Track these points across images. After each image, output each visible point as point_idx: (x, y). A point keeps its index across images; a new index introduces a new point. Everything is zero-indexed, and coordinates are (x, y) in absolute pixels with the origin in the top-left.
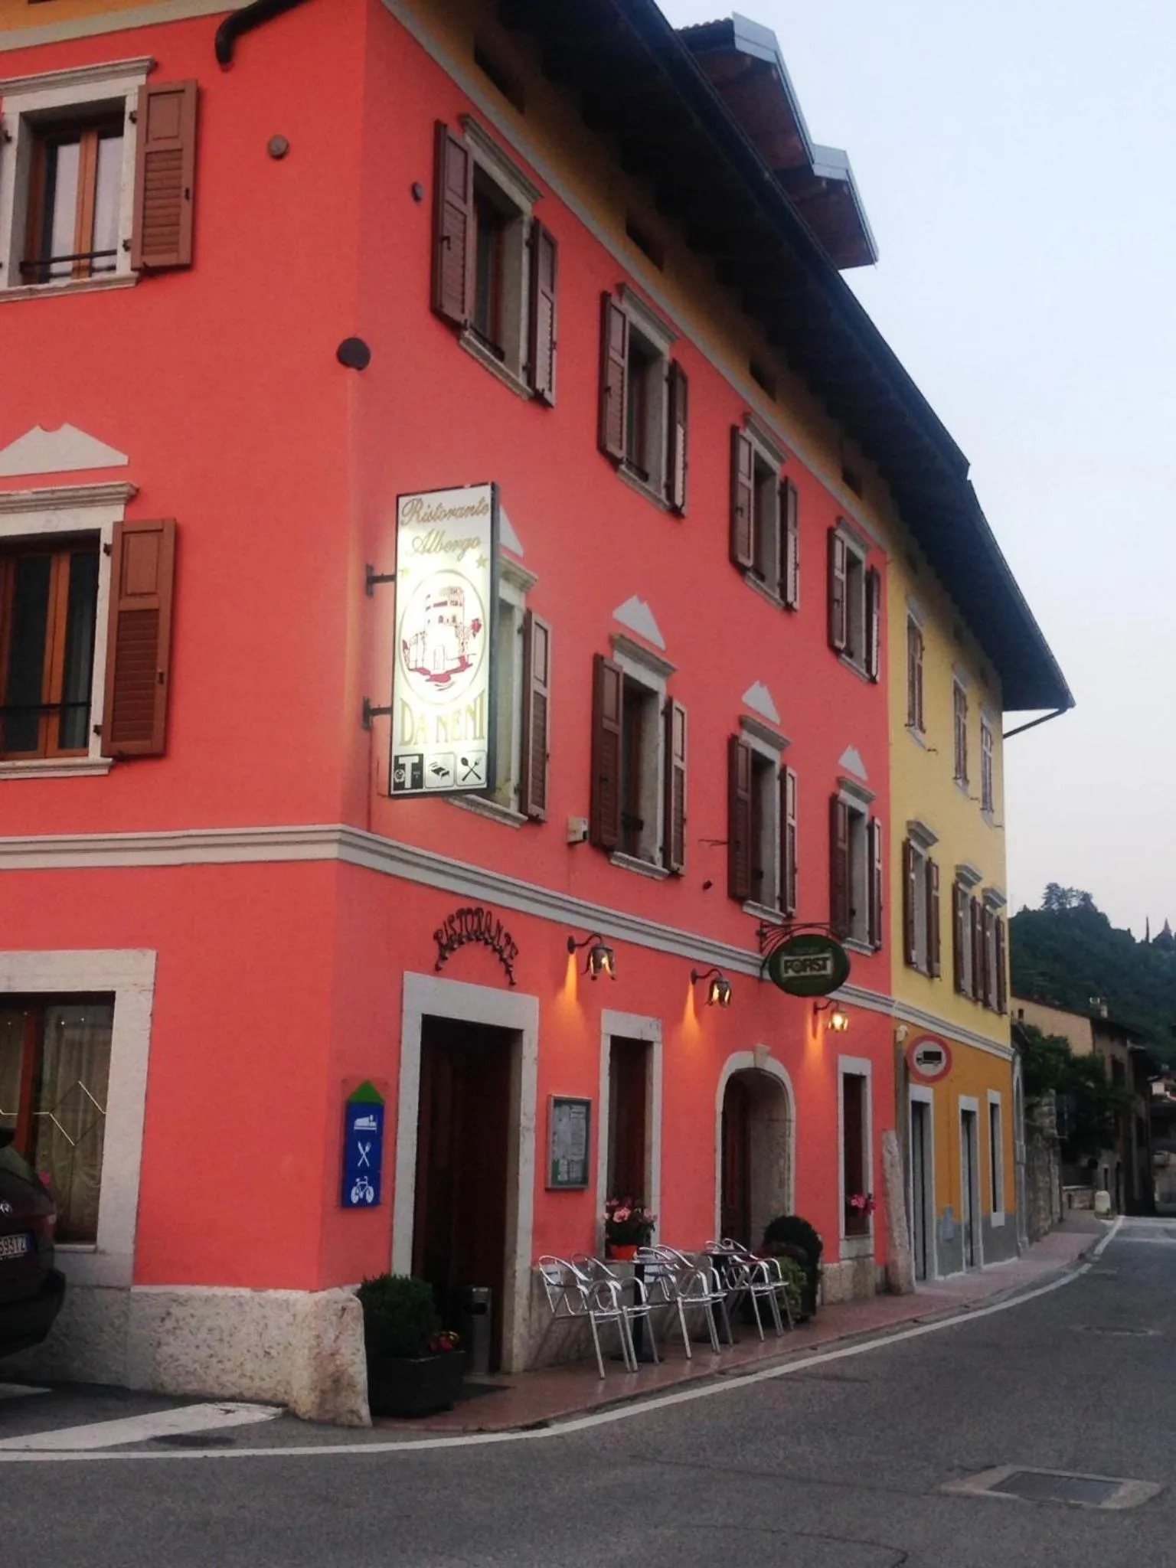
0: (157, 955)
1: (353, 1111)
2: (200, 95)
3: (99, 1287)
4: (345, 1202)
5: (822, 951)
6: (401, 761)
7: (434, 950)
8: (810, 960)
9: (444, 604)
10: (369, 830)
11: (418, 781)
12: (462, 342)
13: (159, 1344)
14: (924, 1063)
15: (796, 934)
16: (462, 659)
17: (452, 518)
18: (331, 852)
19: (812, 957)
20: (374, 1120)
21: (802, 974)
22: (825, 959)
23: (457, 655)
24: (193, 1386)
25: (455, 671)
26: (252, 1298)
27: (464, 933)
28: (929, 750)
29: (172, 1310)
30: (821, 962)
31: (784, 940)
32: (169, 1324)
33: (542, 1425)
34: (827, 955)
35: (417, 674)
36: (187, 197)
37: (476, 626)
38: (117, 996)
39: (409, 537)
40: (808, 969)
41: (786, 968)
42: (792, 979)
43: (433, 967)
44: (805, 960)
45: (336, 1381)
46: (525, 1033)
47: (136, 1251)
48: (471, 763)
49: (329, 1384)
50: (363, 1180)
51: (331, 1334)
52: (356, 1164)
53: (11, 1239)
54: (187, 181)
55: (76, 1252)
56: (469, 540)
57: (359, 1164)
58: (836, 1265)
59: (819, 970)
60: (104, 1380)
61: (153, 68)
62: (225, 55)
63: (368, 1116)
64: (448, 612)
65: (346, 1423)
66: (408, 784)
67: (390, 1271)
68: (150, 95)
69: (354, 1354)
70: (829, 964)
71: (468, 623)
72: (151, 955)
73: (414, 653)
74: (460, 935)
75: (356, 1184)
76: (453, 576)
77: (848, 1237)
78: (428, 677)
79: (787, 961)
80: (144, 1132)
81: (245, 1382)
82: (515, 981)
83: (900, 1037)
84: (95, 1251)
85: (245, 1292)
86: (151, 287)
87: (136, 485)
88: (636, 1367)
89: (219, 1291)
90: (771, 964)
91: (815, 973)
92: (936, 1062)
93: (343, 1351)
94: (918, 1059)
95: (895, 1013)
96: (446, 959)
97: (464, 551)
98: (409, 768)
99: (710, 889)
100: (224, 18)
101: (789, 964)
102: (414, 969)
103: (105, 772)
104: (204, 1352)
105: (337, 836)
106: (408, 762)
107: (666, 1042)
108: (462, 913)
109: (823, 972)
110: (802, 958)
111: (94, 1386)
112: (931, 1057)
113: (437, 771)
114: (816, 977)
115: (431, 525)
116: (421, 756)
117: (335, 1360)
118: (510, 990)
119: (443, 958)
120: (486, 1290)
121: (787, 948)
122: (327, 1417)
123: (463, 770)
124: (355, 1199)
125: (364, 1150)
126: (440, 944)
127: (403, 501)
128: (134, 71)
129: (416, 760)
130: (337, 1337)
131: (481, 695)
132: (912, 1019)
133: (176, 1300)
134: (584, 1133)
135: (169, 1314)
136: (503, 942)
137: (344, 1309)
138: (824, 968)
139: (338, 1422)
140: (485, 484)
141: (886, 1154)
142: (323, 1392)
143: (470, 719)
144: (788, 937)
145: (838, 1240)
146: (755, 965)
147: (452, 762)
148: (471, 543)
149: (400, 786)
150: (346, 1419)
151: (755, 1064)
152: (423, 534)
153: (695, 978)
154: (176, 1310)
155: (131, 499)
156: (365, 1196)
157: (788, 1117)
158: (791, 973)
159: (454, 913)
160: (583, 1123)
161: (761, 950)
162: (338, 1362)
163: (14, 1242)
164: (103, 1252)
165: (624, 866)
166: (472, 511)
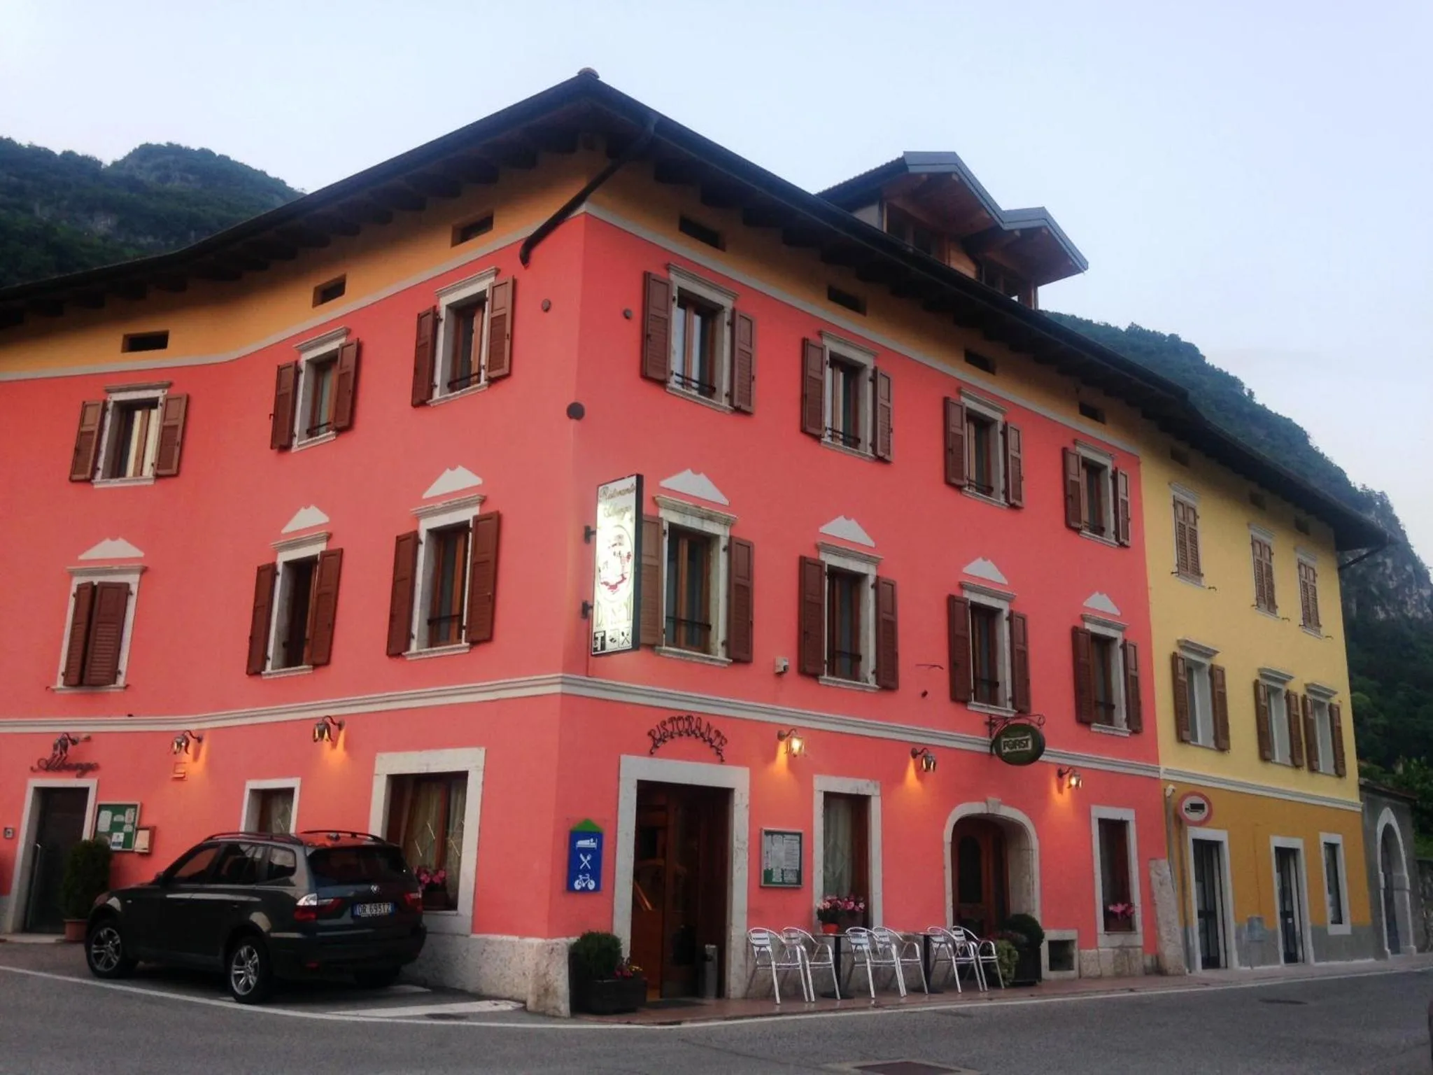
0: (486, 751)
1: (575, 836)
2: (515, 283)
3: (458, 934)
4: (570, 887)
5: (1025, 735)
6: (597, 635)
7: (649, 743)
8: (1017, 740)
9: (615, 545)
10: (588, 676)
11: (603, 647)
12: (668, 390)
13: (480, 968)
14: (1191, 811)
15: (1011, 723)
16: (622, 575)
17: (620, 496)
18: (557, 689)
19: (1020, 739)
20: (594, 842)
21: (1014, 750)
22: (1027, 740)
23: (620, 573)
24: (493, 992)
25: (620, 582)
26: (519, 942)
27: (676, 730)
28: (1210, 588)
29: (486, 948)
30: (1025, 742)
31: (1004, 727)
32: (485, 955)
33: (679, 1023)
34: (1027, 737)
35: (604, 586)
36: (508, 338)
37: (629, 556)
38: (469, 773)
39: (603, 509)
40: (1017, 747)
41: (1004, 746)
42: (1008, 753)
43: (648, 751)
44: (1016, 741)
45: (546, 990)
46: (736, 790)
47: (473, 916)
48: (625, 635)
49: (542, 991)
50: (584, 875)
51: (545, 963)
52: (579, 866)
53: (380, 905)
54: (508, 331)
55: (449, 915)
56: (627, 508)
57: (581, 867)
58: (1094, 951)
59: (1023, 747)
60: (458, 986)
61: (497, 272)
62: (525, 259)
63: (589, 839)
64: (617, 549)
65: (551, 1014)
66: (599, 649)
67: (612, 929)
68: (494, 287)
69: (557, 975)
70: (1030, 743)
71: (626, 555)
72: (483, 749)
73: (603, 574)
74: (672, 733)
75: (579, 878)
76: (621, 529)
77: (1106, 932)
78: (608, 587)
79: (1005, 742)
80: (478, 848)
81: (515, 989)
82: (724, 759)
83: (1168, 793)
84: (457, 915)
85: (516, 939)
86: (494, 387)
87: (484, 494)
88: (813, 999)
89: (505, 938)
90: (995, 744)
91: (1021, 749)
92: (1201, 811)
93: (551, 973)
94: (1186, 809)
95: (1163, 776)
96: (658, 747)
97: (625, 513)
98: (600, 639)
99: (927, 696)
100: (522, 243)
101: (1006, 744)
102: (629, 753)
103: (467, 651)
104: (499, 972)
105: (559, 680)
106: (599, 636)
107: (885, 795)
108: (672, 720)
109: (1026, 749)
110: (1013, 739)
111: (455, 989)
112: (1196, 807)
113: (611, 640)
114: (1021, 752)
115: (612, 500)
116: (605, 632)
117: (546, 978)
118: (722, 764)
119: (655, 746)
120: (714, 947)
121: (1004, 733)
122: (540, 1010)
123: (622, 638)
124: (577, 887)
125: (585, 860)
126: (654, 738)
127: (601, 488)
128: (489, 276)
129: (603, 634)
130: (548, 965)
131: (630, 596)
132: (1175, 778)
133: (487, 942)
134: (798, 852)
135: (484, 950)
136: (713, 735)
137: (552, 949)
138: (1026, 745)
139: (547, 1012)
140: (632, 476)
141: (1154, 876)
142: (538, 996)
143: (625, 607)
144: (1006, 726)
145: (1095, 934)
146: (987, 745)
147: (617, 635)
148: (627, 509)
149: (596, 650)
150: (551, 1012)
151: (988, 811)
152: (608, 507)
153: (914, 755)
154: (489, 948)
155: (483, 502)
156: (586, 885)
157: (1030, 848)
158: (1007, 750)
159: (666, 719)
160: (797, 846)
161: (991, 735)
162: (548, 979)
163: (382, 907)
164: (461, 916)
165: (835, 685)
166: (628, 491)
